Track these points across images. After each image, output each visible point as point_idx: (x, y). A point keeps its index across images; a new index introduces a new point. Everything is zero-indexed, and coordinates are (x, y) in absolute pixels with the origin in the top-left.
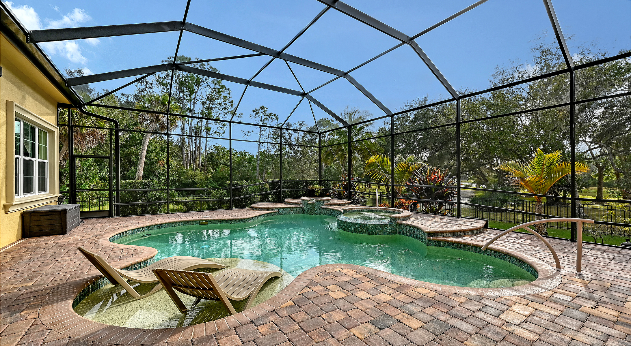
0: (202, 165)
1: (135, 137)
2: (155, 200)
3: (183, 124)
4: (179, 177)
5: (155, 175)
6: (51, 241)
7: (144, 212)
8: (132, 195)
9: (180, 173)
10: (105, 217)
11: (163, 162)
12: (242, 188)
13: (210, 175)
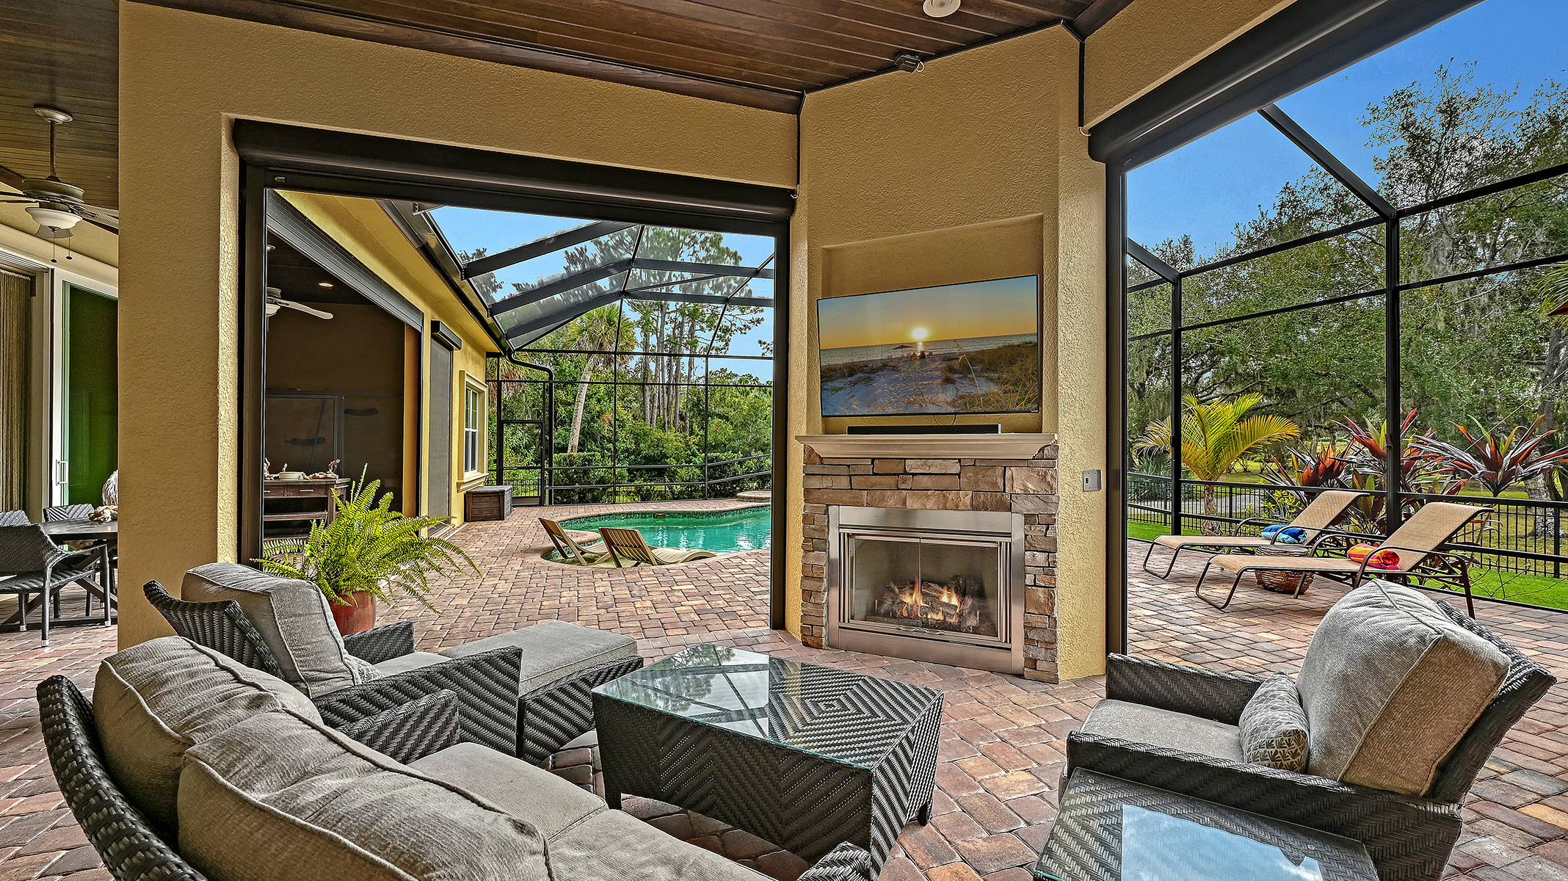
0: (682, 418)
1: (564, 371)
2: (598, 482)
3: (645, 335)
4: (637, 444)
5: (595, 441)
6: (494, 525)
7: (582, 501)
8: (567, 476)
9: (638, 438)
10: (536, 506)
11: (609, 416)
12: (726, 464)
13: (694, 439)
